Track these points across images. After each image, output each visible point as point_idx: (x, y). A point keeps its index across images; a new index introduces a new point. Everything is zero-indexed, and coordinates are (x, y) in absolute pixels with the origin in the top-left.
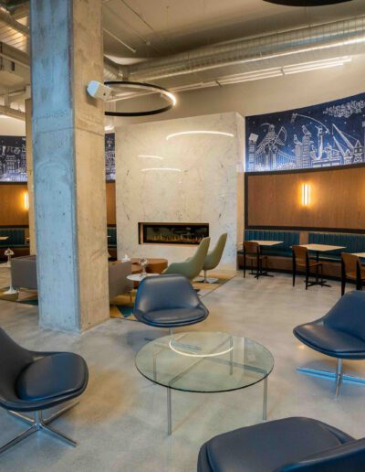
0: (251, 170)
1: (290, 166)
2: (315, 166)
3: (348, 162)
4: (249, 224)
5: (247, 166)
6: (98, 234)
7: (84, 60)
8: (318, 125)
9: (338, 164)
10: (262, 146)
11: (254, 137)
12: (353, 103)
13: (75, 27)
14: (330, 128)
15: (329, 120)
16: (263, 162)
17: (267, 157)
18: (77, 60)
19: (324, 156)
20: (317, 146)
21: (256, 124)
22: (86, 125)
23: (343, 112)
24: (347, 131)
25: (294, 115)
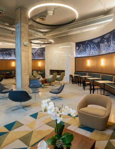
0: (77, 56)
1: (85, 55)
2: (91, 55)
3: (97, 54)
4: (76, 70)
5: (76, 56)
6: (27, 71)
7: (24, 38)
8: (91, 44)
9: (95, 55)
10: (79, 50)
11: (77, 48)
12: (98, 39)
13: (22, 32)
14: (94, 45)
15: (94, 43)
16: (79, 54)
17: (80, 53)
18: (22, 38)
19: (93, 53)
20: (91, 50)
21: (78, 44)
22: (24, 50)
23: (96, 41)
24: (97, 46)
25: (86, 42)
